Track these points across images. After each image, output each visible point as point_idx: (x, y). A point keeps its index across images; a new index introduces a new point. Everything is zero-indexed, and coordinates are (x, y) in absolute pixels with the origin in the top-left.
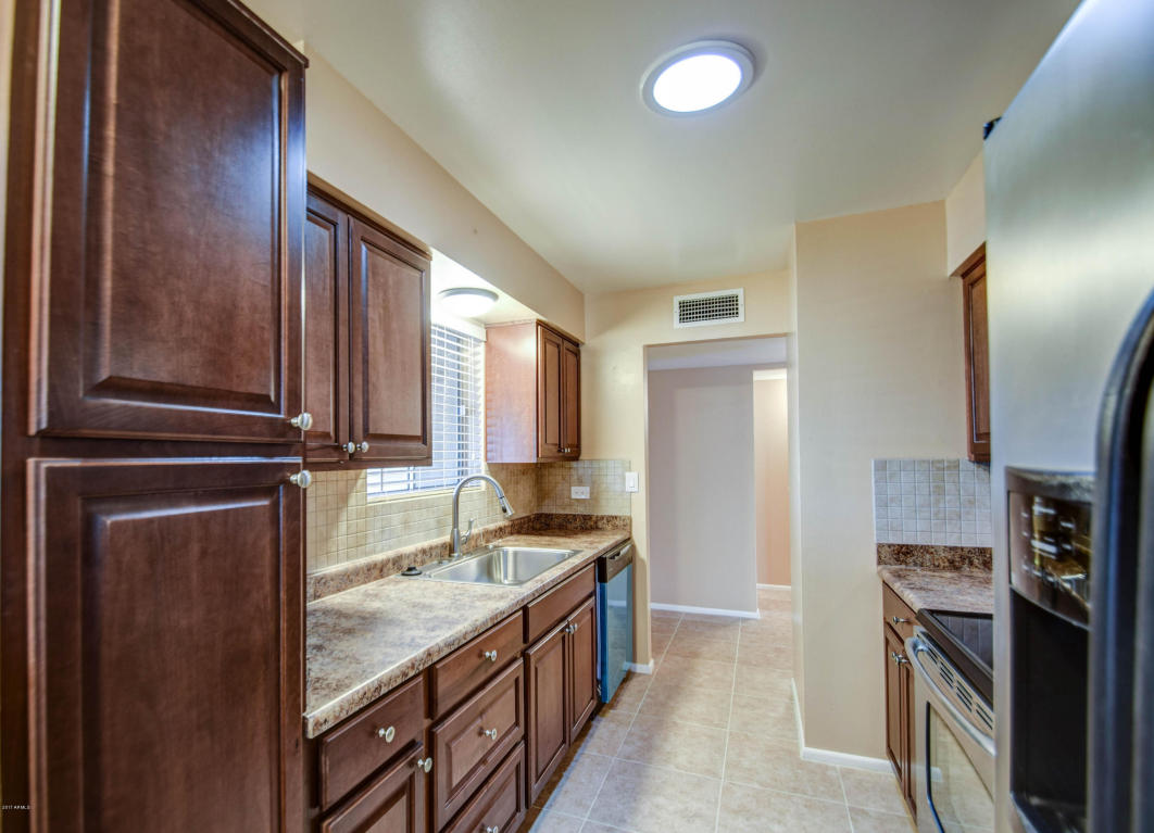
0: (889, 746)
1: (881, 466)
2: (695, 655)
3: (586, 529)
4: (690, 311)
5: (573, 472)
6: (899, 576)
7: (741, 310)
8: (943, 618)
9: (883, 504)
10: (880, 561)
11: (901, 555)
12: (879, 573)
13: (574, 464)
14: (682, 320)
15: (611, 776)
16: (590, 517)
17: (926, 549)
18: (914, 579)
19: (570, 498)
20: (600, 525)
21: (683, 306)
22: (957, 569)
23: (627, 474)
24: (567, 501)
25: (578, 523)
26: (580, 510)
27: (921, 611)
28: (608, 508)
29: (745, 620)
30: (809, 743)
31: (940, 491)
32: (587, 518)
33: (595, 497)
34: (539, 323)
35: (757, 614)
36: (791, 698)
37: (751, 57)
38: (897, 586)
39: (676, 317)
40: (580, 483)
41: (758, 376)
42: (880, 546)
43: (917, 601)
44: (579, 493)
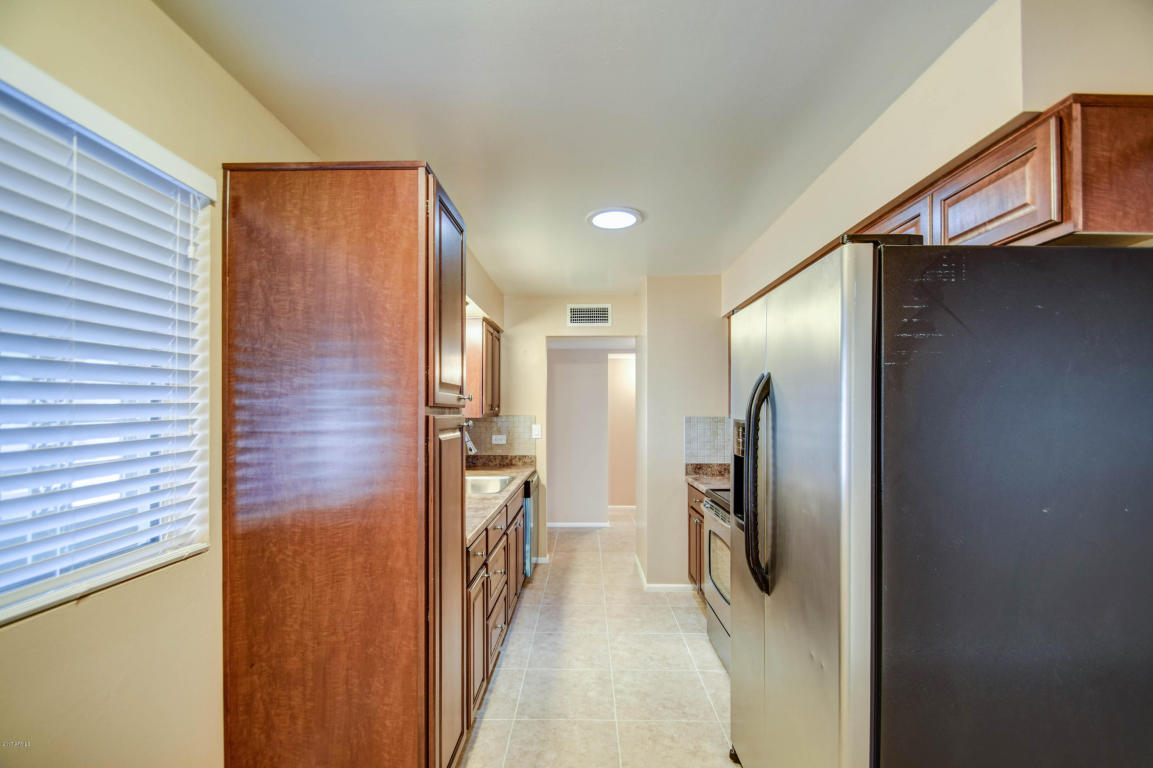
0: (690, 572)
1: (689, 420)
2: (574, 550)
3: (504, 466)
4: (579, 315)
5: (493, 424)
6: (696, 479)
7: (610, 318)
8: (718, 493)
9: (689, 442)
10: (687, 474)
11: (697, 469)
12: (686, 480)
13: (495, 419)
14: (573, 320)
15: (541, 614)
16: (507, 457)
17: (708, 466)
18: (704, 481)
19: (491, 443)
20: (514, 462)
21: (573, 311)
22: (722, 475)
23: (534, 426)
24: (489, 446)
25: (498, 462)
26: (499, 452)
27: (707, 491)
28: (519, 451)
29: (600, 528)
30: (649, 581)
31: (715, 434)
32: (503, 457)
33: (510, 443)
34: (485, 320)
35: (607, 524)
36: (636, 565)
37: (642, 216)
38: (696, 484)
39: (569, 319)
40: (499, 432)
41: (611, 356)
42: (687, 465)
43: (703, 488)
44: (498, 439)
